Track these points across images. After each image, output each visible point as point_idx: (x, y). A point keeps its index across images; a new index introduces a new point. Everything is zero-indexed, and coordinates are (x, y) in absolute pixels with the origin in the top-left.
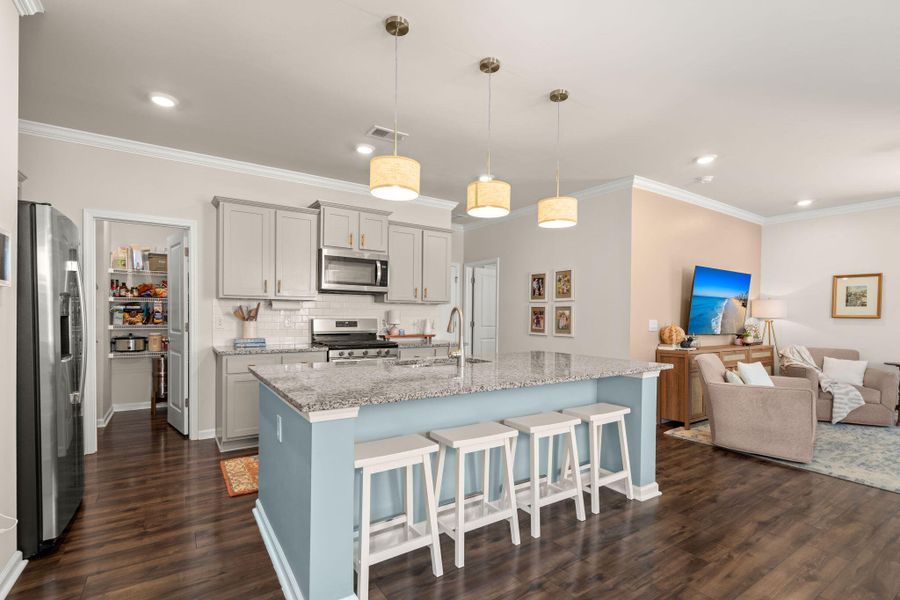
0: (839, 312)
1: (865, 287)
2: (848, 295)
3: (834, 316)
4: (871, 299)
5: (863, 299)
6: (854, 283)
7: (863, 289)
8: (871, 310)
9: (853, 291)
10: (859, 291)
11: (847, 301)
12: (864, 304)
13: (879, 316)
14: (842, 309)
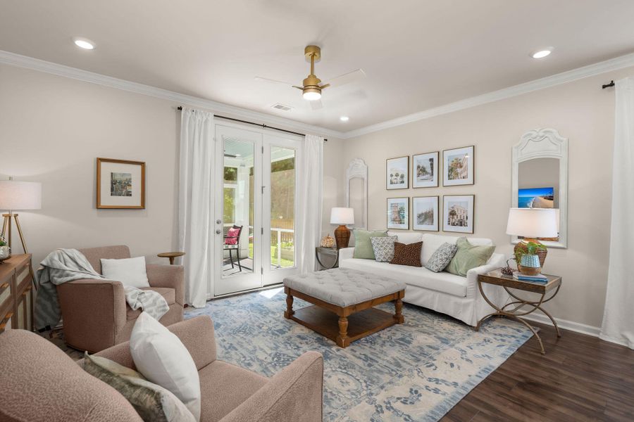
0: (103, 203)
1: (130, 175)
2: (113, 183)
3: (98, 206)
4: (136, 188)
5: (128, 188)
6: (119, 169)
7: (128, 177)
8: (135, 200)
9: (118, 178)
10: (124, 178)
11: (112, 190)
12: (129, 194)
13: (143, 206)
14: (107, 199)
